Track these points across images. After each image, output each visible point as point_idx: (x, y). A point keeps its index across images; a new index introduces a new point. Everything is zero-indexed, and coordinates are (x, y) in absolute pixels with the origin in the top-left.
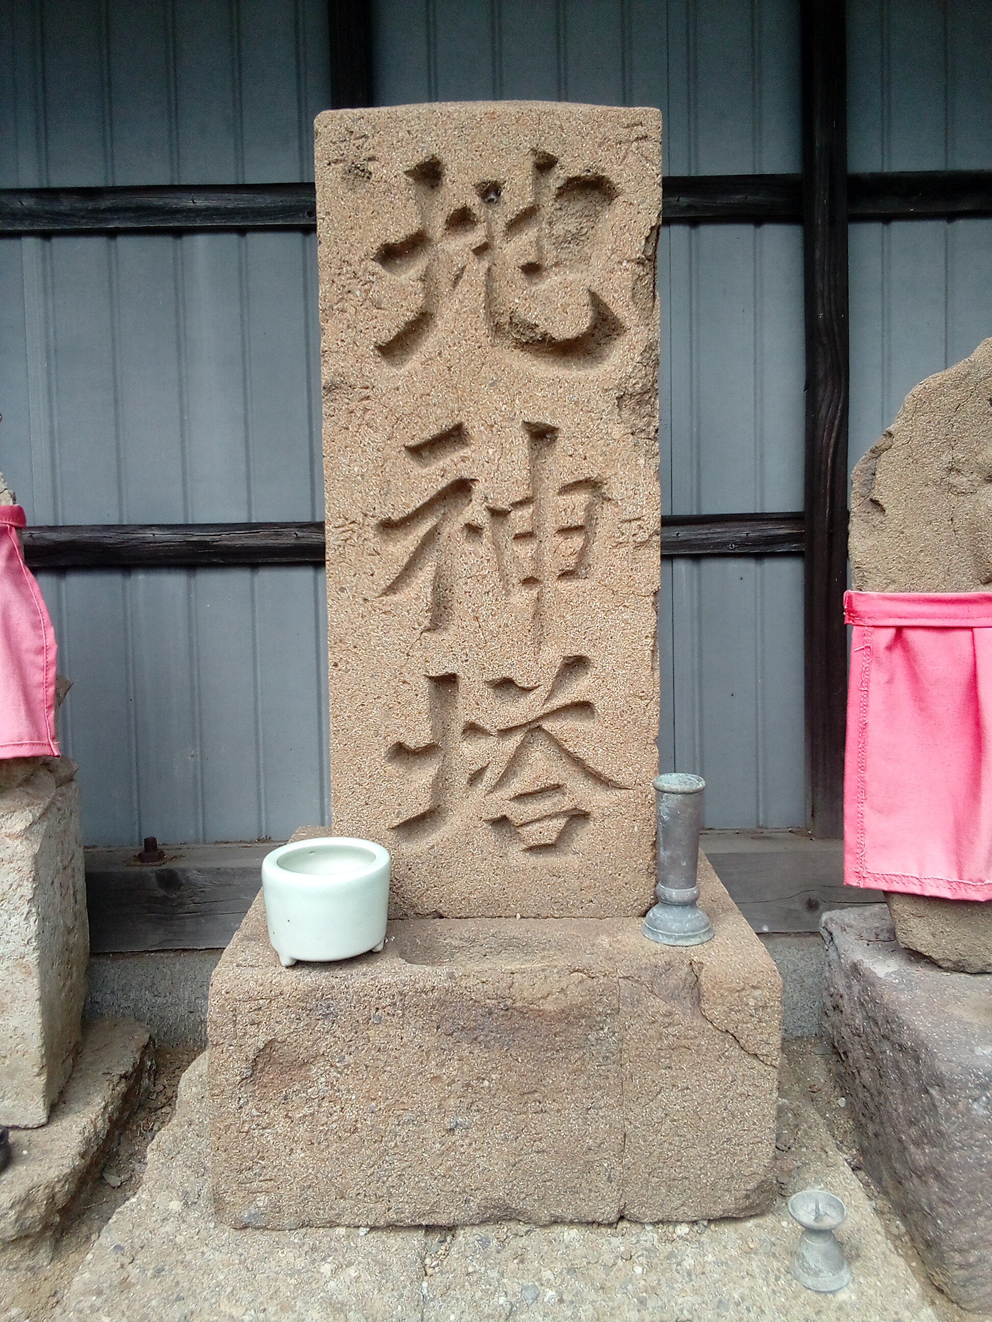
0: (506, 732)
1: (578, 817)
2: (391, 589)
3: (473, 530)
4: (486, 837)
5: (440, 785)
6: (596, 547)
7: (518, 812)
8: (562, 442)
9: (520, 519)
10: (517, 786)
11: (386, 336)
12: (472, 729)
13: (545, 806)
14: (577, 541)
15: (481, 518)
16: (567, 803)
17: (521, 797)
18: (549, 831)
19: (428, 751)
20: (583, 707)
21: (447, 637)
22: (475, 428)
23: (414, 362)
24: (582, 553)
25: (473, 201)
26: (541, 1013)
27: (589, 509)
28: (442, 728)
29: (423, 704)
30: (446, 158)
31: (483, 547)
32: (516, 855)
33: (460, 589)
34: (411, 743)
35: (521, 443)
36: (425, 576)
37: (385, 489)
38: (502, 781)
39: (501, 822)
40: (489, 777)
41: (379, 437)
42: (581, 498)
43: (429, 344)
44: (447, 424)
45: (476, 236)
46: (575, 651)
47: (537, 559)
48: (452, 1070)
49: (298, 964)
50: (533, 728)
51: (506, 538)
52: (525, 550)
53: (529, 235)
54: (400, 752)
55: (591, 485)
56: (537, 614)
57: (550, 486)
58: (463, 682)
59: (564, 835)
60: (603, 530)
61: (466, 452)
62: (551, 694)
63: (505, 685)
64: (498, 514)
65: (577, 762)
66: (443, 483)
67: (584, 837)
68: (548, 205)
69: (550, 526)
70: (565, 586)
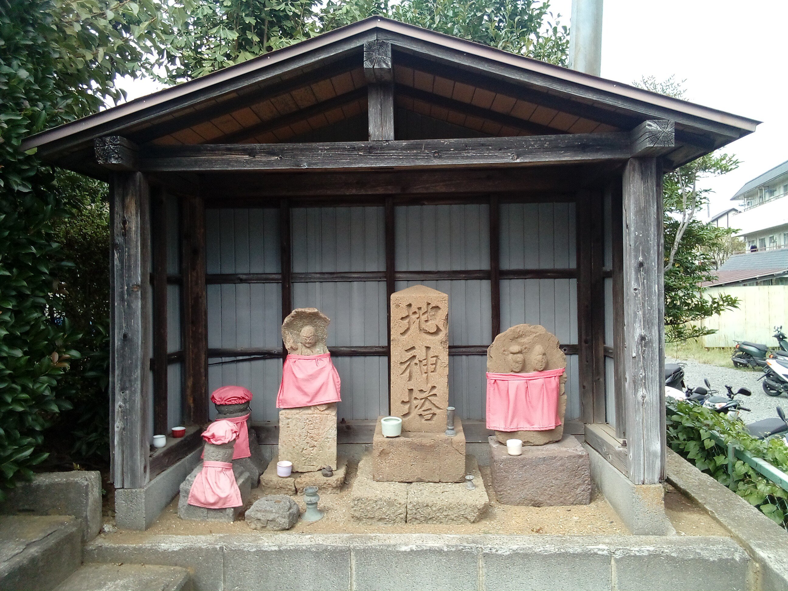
0: (421, 399)
1: (434, 414)
2: (402, 374)
3: (416, 364)
4: (418, 418)
5: (410, 408)
6: (437, 367)
7: (423, 413)
8: (431, 349)
9: (424, 362)
10: (423, 408)
11: (402, 332)
12: (416, 398)
13: (428, 412)
14: (434, 366)
15: (418, 362)
16: (432, 412)
17: (424, 411)
18: (429, 417)
19: (408, 402)
20: (435, 395)
21: (411, 382)
22: (417, 347)
23: (406, 336)
24: (435, 368)
25: (417, 310)
26: (426, 446)
27: (436, 361)
28: (410, 398)
29: (407, 394)
30: (412, 303)
31: (418, 367)
32: (423, 421)
33: (414, 374)
34: (405, 401)
35: (424, 350)
36: (408, 371)
37: (401, 357)
38: (420, 408)
39: (420, 415)
40: (418, 407)
41: (401, 348)
42: (435, 359)
43: (409, 333)
44: (412, 346)
45: (417, 316)
46: (434, 385)
47: (427, 369)
48: (412, 455)
49: (388, 437)
50: (426, 398)
51: (422, 365)
52: (425, 367)
53: (426, 315)
54: (403, 402)
55: (437, 356)
56: (427, 378)
57: (430, 356)
58: (414, 390)
59: (432, 417)
60: (438, 364)
61: (415, 351)
62: (429, 393)
63: (421, 391)
64: (420, 361)
65: (434, 405)
66: (411, 356)
67: (435, 418)
68: (429, 310)
69: (429, 363)
70: (431, 373)
